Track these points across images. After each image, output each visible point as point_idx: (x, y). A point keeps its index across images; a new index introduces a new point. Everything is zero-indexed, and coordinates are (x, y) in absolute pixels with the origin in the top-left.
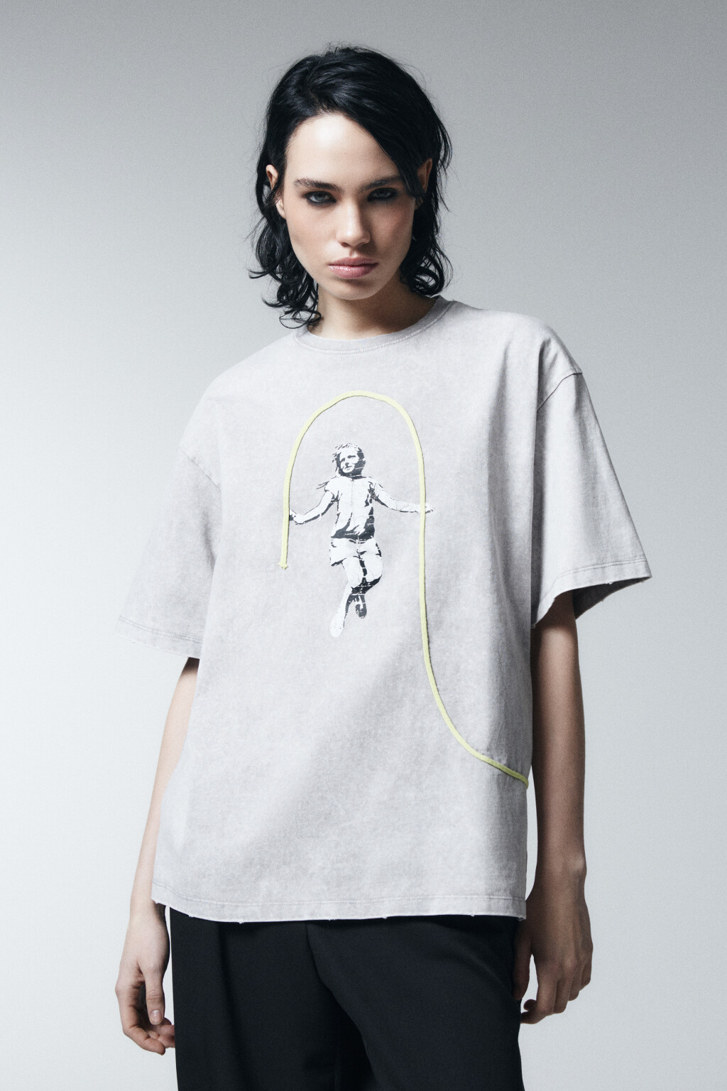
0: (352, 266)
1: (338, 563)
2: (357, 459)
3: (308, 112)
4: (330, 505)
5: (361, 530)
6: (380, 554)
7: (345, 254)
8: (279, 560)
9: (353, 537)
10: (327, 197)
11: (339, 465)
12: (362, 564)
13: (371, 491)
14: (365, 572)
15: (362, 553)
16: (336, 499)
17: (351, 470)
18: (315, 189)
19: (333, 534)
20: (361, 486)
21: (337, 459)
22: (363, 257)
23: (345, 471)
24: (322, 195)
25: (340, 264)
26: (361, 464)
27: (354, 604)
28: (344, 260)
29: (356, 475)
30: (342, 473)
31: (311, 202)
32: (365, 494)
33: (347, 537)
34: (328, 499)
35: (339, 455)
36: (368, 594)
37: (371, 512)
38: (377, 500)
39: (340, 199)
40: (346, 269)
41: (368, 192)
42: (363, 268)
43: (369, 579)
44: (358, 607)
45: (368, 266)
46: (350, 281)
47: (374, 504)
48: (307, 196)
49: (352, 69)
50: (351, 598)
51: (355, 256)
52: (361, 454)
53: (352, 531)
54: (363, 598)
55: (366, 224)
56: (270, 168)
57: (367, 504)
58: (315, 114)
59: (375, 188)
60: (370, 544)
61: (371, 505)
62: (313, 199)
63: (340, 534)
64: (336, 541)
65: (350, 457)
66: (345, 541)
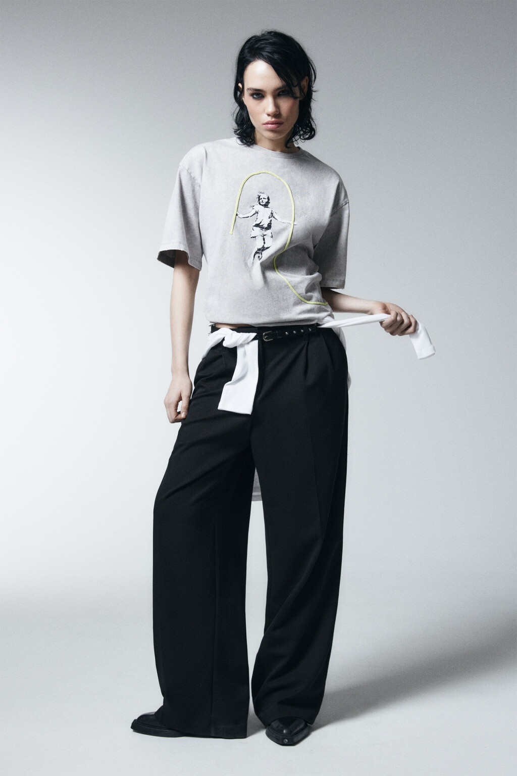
0: (273, 124)
1: (254, 237)
2: (267, 200)
3: (251, 59)
4: (254, 214)
5: (266, 226)
6: (272, 237)
7: (269, 119)
8: (230, 231)
9: (262, 228)
10: (261, 96)
11: (259, 200)
12: (264, 239)
13: (272, 213)
14: (264, 243)
15: (265, 235)
16: (257, 213)
17: (264, 204)
18: (255, 92)
19: (254, 225)
20: (267, 211)
21: (259, 197)
22: (277, 120)
23: (261, 203)
24: (259, 94)
25: (267, 123)
26: (268, 203)
27: (257, 255)
28: (269, 121)
29: (266, 205)
30: (260, 203)
31: (254, 98)
32: (269, 214)
33: (260, 227)
34: (254, 212)
35: (260, 196)
36: (263, 252)
37: (271, 221)
38: (274, 217)
39: (266, 96)
40: (270, 125)
41: (277, 92)
42: (277, 125)
43: (266, 246)
44: (259, 257)
45: (279, 124)
46: (272, 131)
47: (272, 218)
48: (252, 95)
49: (271, 41)
50: (256, 253)
51: (273, 119)
52: (268, 199)
53: (262, 225)
54: (261, 253)
55: (277, 106)
56: (240, 85)
57: (269, 218)
58: (254, 60)
59: (280, 90)
60: (268, 232)
61: (271, 219)
62: (255, 96)
63: (257, 225)
64: (255, 228)
65: (264, 198)
66: (258, 229)
